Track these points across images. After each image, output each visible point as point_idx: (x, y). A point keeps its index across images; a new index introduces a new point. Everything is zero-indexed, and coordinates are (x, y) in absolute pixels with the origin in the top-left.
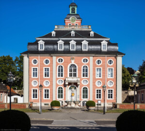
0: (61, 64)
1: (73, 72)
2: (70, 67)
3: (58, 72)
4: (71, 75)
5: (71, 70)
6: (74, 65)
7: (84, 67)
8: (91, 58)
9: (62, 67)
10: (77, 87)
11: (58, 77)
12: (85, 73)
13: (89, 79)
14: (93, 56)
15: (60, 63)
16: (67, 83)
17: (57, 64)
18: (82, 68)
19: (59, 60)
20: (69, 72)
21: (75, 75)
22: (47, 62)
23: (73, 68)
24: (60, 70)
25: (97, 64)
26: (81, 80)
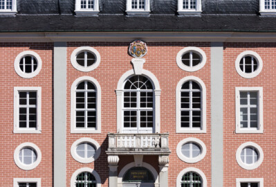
0: (87, 72)
1: (138, 109)
2: (127, 86)
3: (74, 109)
4: (130, 120)
5: (129, 100)
6: (144, 78)
7: (186, 85)
8: (217, 53)
9: (91, 85)
10: (158, 171)
11: (75, 129)
12: (191, 109)
13: (207, 138)
14: (226, 45)
15: (86, 69)
16: (114, 159)
17: (72, 74)
18: (179, 90)
19: (80, 55)
20: (121, 109)
21: (148, 120)
22: (29, 63)
23: (139, 90)
24: (87, 98)
25: (243, 74)
26: (174, 142)
